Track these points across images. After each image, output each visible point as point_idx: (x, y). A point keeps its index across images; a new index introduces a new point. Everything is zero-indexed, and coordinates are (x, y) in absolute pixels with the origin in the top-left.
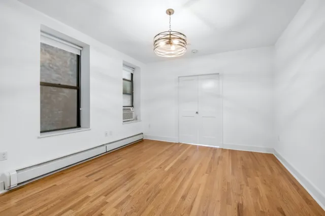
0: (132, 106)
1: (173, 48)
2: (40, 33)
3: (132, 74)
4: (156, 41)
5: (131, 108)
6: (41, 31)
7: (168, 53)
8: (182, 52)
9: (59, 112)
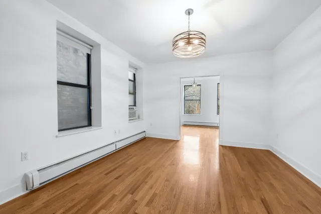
0: (135, 105)
1: (190, 48)
2: (55, 31)
3: (134, 74)
4: (177, 41)
5: (134, 107)
6: (57, 29)
7: (183, 53)
8: (198, 53)
9: (64, 111)
